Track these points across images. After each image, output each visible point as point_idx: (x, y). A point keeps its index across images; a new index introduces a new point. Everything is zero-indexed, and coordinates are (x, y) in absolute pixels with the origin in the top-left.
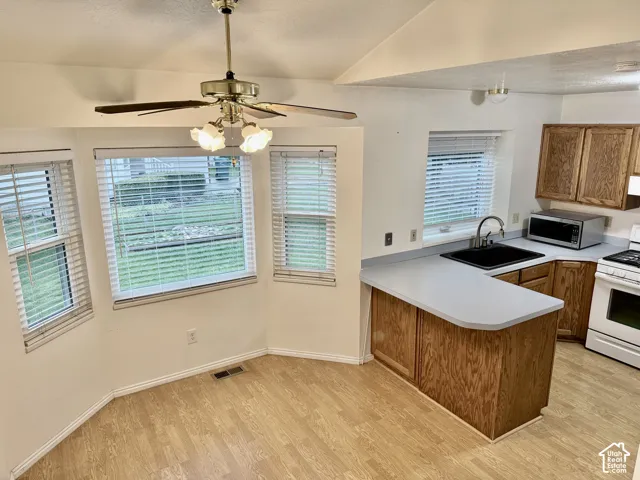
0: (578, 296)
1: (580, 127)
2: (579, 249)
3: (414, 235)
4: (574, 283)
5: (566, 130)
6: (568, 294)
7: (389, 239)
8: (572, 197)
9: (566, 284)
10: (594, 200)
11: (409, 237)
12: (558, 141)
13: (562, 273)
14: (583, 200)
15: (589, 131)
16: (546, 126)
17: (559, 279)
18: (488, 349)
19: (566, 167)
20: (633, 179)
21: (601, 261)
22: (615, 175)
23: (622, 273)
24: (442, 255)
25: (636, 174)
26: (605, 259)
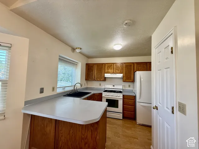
1: (94, 64)
3: (53, 89)
7: (42, 91)
8: (93, 79)
10: (98, 79)
11: (51, 89)
14: (96, 80)
15: (96, 65)
16: (86, 64)
18: (92, 130)
19: (92, 73)
20: (105, 74)
21: (103, 92)
22: (102, 74)
23: (108, 94)
24: (64, 96)
25: (106, 73)
26: (104, 92)
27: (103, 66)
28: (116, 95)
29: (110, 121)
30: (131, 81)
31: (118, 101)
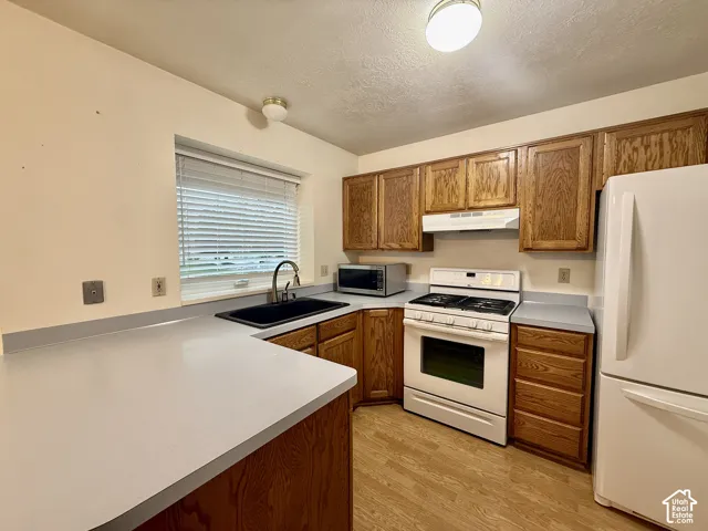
0: (390, 349)
1: (374, 174)
2: (386, 297)
3: (159, 287)
4: (384, 333)
5: (362, 180)
6: (380, 348)
7: (92, 293)
8: (374, 246)
9: (377, 337)
10: (394, 245)
12: (357, 192)
13: (371, 323)
14: (384, 246)
15: (381, 178)
16: (345, 179)
17: (368, 331)
19: (366, 216)
20: (426, 219)
21: (407, 305)
22: (409, 216)
23: (429, 316)
24: (216, 316)
25: (428, 213)
26: (411, 302)
27: (416, 179)
28: (472, 323)
29: (435, 446)
30: (573, 244)
31: (481, 350)
